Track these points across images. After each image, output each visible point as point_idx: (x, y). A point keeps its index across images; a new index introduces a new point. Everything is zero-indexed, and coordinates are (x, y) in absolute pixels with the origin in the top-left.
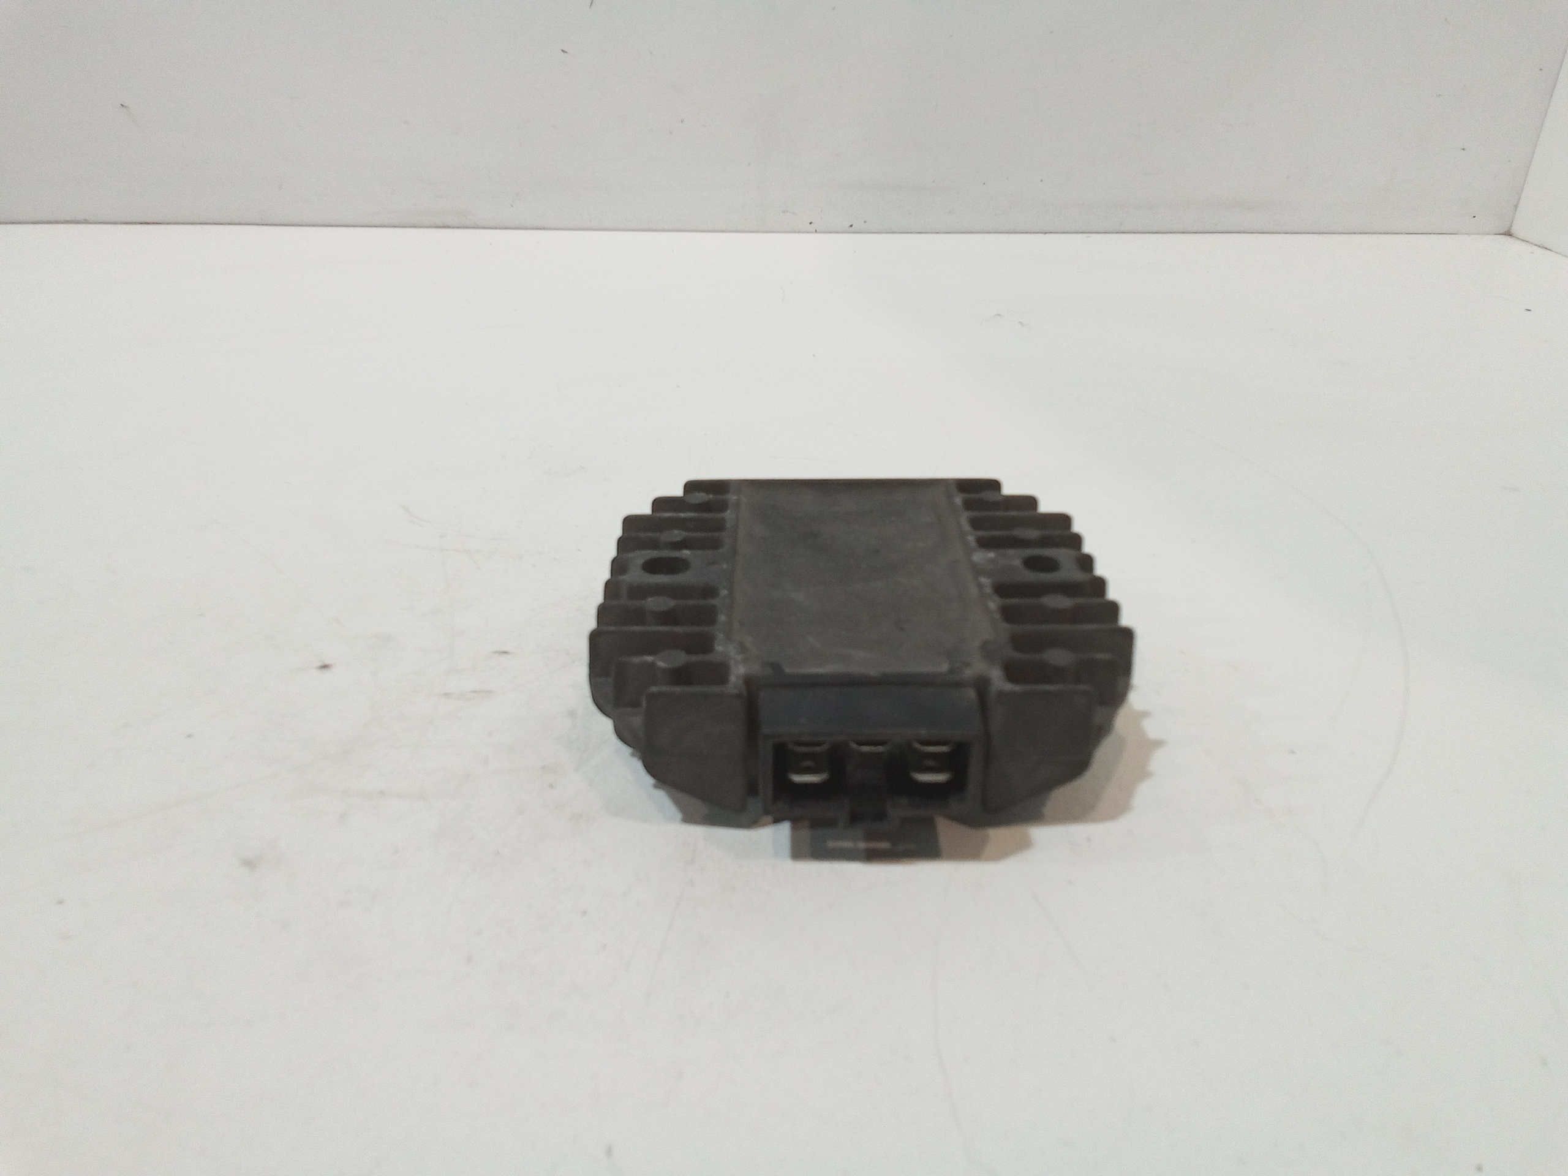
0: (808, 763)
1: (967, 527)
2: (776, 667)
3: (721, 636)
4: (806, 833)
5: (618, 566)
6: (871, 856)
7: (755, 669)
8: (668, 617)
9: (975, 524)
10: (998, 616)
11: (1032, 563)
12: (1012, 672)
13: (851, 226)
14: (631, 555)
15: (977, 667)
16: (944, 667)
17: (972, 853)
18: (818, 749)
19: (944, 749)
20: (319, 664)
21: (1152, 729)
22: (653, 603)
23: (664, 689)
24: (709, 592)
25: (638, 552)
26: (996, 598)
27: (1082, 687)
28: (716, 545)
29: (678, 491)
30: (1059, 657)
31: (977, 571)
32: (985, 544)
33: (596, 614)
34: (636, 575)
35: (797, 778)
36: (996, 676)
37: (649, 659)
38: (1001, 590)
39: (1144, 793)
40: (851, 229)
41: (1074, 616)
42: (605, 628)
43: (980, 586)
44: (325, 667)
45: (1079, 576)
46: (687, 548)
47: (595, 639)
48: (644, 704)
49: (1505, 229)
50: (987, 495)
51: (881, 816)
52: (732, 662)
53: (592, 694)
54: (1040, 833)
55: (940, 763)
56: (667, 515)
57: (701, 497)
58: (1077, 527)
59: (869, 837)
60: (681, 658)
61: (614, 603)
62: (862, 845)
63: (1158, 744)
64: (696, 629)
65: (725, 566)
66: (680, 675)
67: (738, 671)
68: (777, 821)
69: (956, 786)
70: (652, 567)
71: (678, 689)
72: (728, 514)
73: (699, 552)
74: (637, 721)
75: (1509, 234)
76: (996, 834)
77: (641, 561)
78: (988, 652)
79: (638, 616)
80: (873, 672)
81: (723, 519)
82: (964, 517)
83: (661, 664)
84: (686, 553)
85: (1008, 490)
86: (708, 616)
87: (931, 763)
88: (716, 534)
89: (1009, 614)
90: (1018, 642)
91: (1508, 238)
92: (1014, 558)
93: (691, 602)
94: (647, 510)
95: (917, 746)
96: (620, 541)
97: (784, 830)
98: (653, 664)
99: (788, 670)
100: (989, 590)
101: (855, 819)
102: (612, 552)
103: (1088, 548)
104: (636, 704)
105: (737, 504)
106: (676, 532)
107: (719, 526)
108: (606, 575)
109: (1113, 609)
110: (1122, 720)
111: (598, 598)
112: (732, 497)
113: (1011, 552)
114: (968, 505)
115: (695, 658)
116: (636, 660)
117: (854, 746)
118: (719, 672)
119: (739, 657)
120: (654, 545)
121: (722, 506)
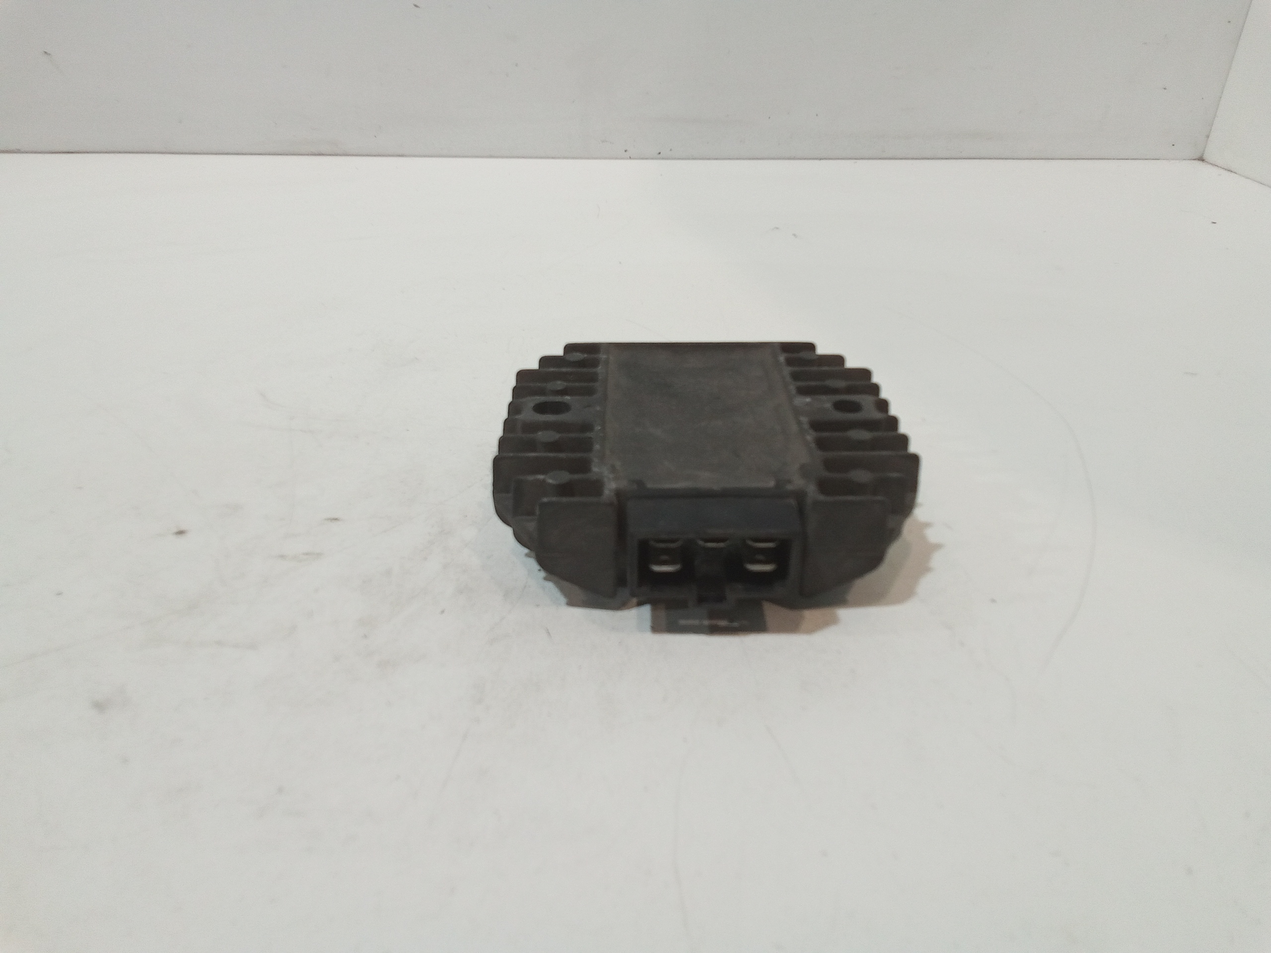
0: (664, 557)
1: (788, 379)
2: (640, 483)
3: (596, 460)
4: (662, 613)
5: (513, 408)
6: (714, 630)
7: (623, 484)
8: (554, 446)
9: (795, 376)
10: (813, 445)
11: (840, 406)
12: (824, 486)
13: (660, 153)
14: (524, 400)
15: (798, 482)
16: (771, 484)
17: (792, 628)
18: (672, 545)
19: (770, 545)
20: (176, 530)
21: (932, 535)
22: (543, 436)
23: (554, 499)
24: (586, 427)
25: (529, 398)
26: (811, 431)
27: (879, 498)
28: (590, 392)
29: (559, 352)
30: (861, 476)
31: (797, 412)
32: (803, 391)
33: (498, 444)
34: (528, 415)
35: (657, 568)
36: (812, 490)
37: (541, 477)
38: (816, 426)
39: (925, 585)
40: (659, 156)
41: (874, 445)
42: (505, 454)
43: (799, 423)
44: (181, 533)
45: (878, 415)
46: (567, 394)
47: (497, 462)
48: (537, 512)
49: (1198, 155)
50: (804, 355)
51: (721, 599)
52: (606, 480)
53: (495, 507)
54: (844, 614)
55: (768, 556)
56: (552, 369)
57: (578, 356)
58: (875, 379)
59: (712, 616)
60: (564, 477)
61: (511, 435)
62: (706, 622)
63: (938, 547)
64: (578, 455)
65: (598, 408)
66: (565, 489)
67: (611, 486)
68: (640, 604)
69: (780, 574)
70: (540, 408)
71: (564, 500)
72: (600, 369)
73: (577, 397)
74: (531, 525)
75: (1201, 159)
76: (810, 615)
77: (532, 405)
78: (804, 471)
79: (531, 445)
80: (716, 487)
81: (596, 374)
82: (787, 370)
83: (550, 481)
84: (567, 398)
85: (821, 350)
86: (586, 446)
87: (761, 557)
88: (591, 384)
89: (821, 444)
90: (829, 465)
91: (1201, 162)
92: (826, 402)
93: (573, 435)
94: (535, 365)
95: (750, 543)
96: (515, 390)
97: (646, 611)
98: (544, 481)
99: (650, 485)
100: (806, 426)
101: (701, 600)
102: (508, 398)
103: (884, 394)
104: (530, 513)
105: (607, 362)
106: (559, 382)
107: (593, 378)
108: (504, 414)
109: (904, 440)
110: (908, 527)
111: (499, 432)
112: (603, 356)
113: (824, 397)
114: (789, 362)
115: (576, 477)
116: (531, 478)
117: (701, 543)
118: (596, 487)
119: (611, 476)
120: (542, 392)
121: (595, 363)
